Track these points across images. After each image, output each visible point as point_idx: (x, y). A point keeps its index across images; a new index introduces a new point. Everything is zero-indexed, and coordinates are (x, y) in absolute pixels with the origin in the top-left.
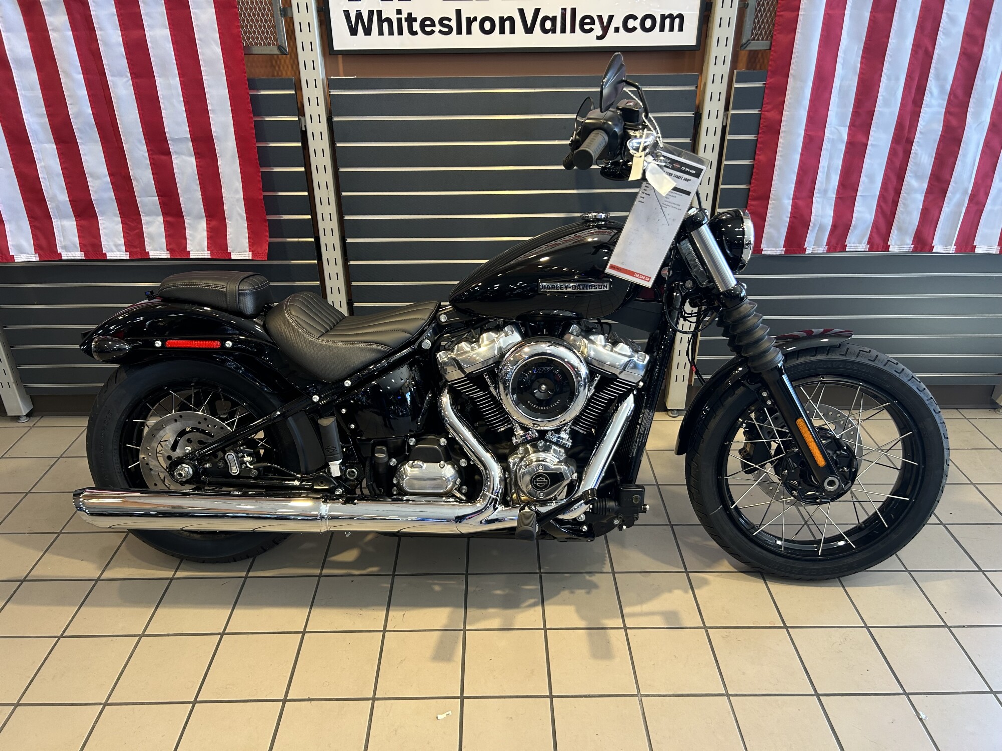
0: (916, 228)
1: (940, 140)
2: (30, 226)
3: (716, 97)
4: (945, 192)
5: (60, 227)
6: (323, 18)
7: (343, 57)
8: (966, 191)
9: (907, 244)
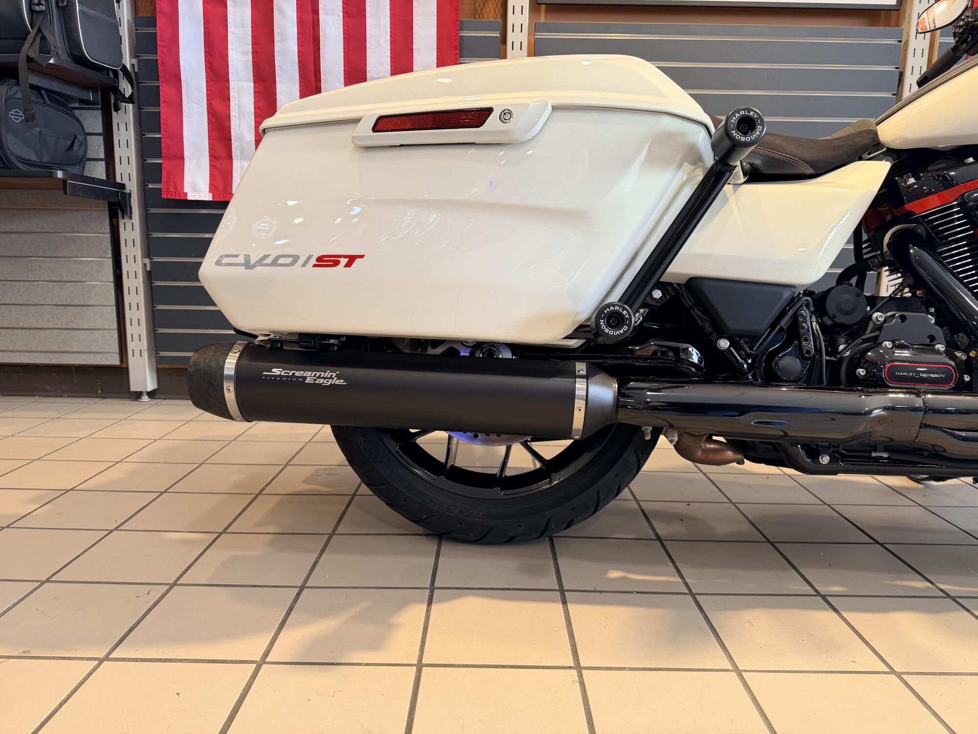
2: (210, 166)
3: (919, 53)
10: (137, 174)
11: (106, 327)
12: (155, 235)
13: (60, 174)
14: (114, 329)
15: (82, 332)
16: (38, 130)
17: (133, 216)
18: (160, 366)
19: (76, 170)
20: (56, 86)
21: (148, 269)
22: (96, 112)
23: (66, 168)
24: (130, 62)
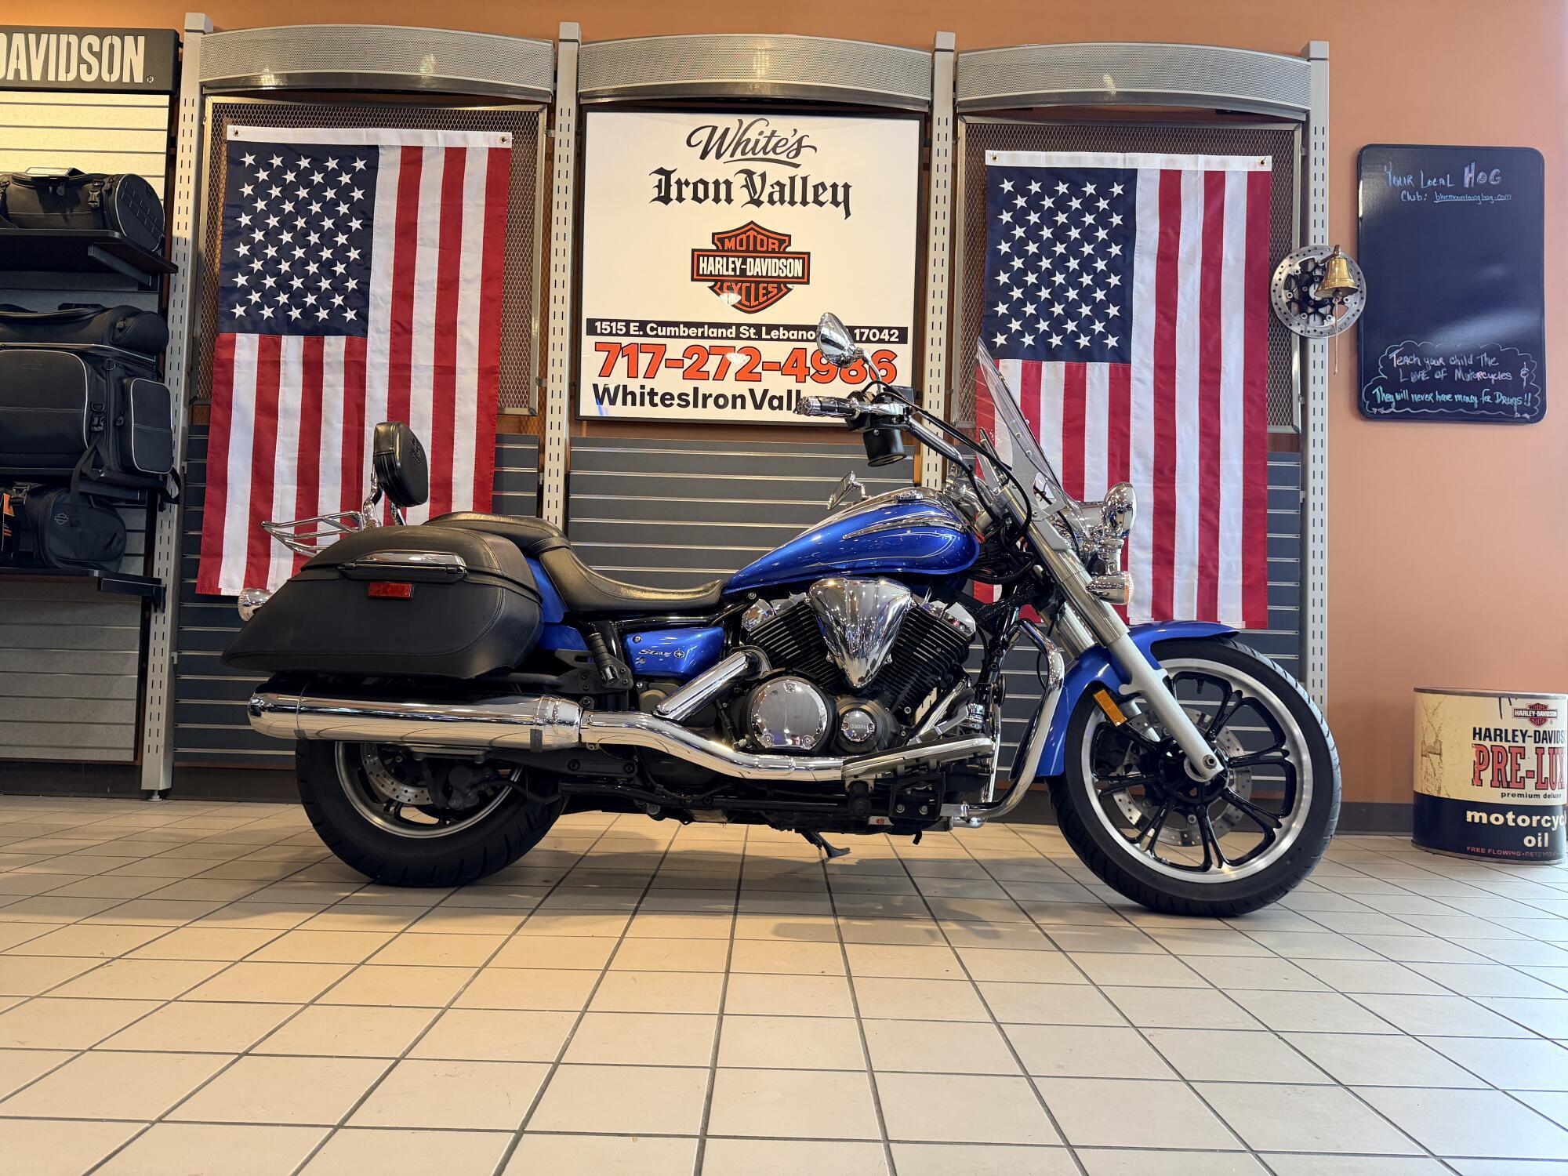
0: (1151, 599)
1: (1154, 513)
2: (247, 563)
3: (932, 467)
4: (1173, 564)
5: (276, 565)
6: (573, 394)
7: (588, 425)
8: (1193, 564)
9: (1148, 617)
10: (175, 569)
11: (125, 721)
12: (186, 629)
13: (96, 573)
14: (131, 724)
15: (99, 726)
16: (80, 530)
17: (166, 609)
18: (177, 764)
19: (111, 566)
20: (105, 491)
21: (175, 663)
22: (141, 510)
23: (105, 565)
24: (181, 464)
